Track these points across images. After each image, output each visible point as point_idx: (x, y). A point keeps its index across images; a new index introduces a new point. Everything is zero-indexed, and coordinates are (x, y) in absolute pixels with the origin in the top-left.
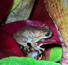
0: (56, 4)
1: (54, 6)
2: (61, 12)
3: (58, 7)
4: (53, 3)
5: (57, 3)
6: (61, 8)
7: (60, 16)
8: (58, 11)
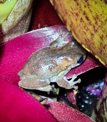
0: (84, 13)
1: (82, 19)
2: (96, 22)
3: (88, 16)
4: (79, 14)
5: (85, 10)
6: (94, 15)
7: (96, 29)
8: (90, 23)
